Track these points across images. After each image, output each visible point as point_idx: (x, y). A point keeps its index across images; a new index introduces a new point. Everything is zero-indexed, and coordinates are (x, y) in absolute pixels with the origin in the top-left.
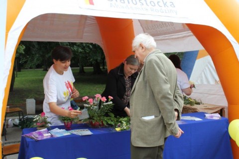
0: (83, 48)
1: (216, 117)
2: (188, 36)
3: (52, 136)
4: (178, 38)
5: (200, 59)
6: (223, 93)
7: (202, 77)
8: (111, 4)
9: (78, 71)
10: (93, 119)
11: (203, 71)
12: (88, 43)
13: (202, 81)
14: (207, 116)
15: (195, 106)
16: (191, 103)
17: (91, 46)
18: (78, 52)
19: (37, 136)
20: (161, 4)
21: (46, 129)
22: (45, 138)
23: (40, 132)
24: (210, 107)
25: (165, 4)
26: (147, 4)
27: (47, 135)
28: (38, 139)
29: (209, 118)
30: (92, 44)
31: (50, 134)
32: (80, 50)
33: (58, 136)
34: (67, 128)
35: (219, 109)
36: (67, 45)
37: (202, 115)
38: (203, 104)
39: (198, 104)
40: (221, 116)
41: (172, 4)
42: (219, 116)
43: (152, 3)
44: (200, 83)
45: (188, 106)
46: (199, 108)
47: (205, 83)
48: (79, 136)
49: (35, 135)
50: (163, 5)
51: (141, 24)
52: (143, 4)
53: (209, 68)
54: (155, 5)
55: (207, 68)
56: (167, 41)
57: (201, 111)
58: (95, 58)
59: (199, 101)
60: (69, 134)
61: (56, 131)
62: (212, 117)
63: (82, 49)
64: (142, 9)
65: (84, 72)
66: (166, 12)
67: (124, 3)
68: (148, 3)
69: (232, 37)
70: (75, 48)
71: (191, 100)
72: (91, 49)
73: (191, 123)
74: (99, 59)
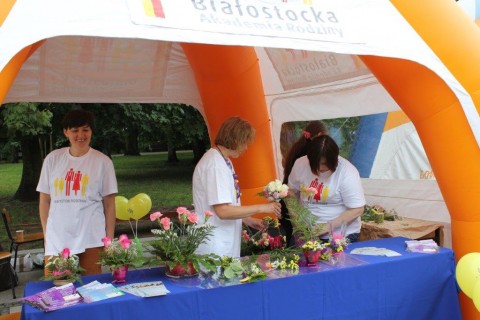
0: (169, 115)
1: (429, 247)
2: (367, 84)
3: (81, 299)
4: (347, 89)
5: (390, 131)
6: (440, 196)
7: (395, 165)
8: (202, 15)
9: (166, 159)
10: (173, 260)
11: (397, 153)
12: (175, 105)
13: (395, 172)
14: (412, 245)
15: (385, 225)
16: (376, 219)
17: (182, 111)
18: (158, 123)
19: (50, 300)
20: (309, 15)
21: (71, 284)
22: (66, 305)
23: (56, 292)
24: (413, 226)
25: (317, 17)
26: (279, 15)
27: (70, 299)
28: (51, 309)
29: (414, 250)
30: (183, 106)
31: (77, 296)
32: (163, 119)
33: (96, 299)
34: (116, 280)
35: (433, 229)
36: (138, 110)
37: (400, 244)
38: (401, 219)
39: (391, 219)
40: (438, 244)
41: (333, 16)
42: (436, 244)
43: (290, 14)
44: (391, 178)
45: (371, 224)
46: (393, 228)
47: (401, 176)
48: (141, 298)
49: (45, 298)
50: (313, 18)
51: (274, 64)
52: (271, 17)
53: (407, 147)
54: (296, 19)
55: (403, 148)
56: (326, 95)
57: (396, 234)
58: (193, 133)
59: (392, 214)
60: (120, 294)
61: (93, 288)
62: (420, 247)
63: (167, 117)
64: (269, 25)
65: (177, 161)
66: (319, 33)
67: (231, 13)
68: (283, 14)
69: (456, 81)
70: (154, 116)
71: (376, 212)
72: (184, 117)
73: (378, 262)
74: (200, 133)
